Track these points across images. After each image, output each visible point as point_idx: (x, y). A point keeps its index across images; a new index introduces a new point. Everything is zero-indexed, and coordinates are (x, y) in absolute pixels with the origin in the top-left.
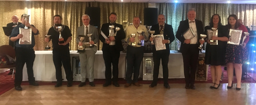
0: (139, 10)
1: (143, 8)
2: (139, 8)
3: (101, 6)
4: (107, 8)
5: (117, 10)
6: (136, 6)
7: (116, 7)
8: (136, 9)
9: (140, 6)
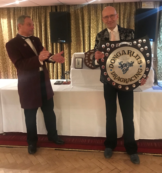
0: (127, 14)
1: (134, 10)
2: (127, 11)
3: (72, 10)
4: (80, 13)
5: (94, 16)
6: (123, 7)
7: (94, 11)
8: (122, 13)
9: (128, 8)
